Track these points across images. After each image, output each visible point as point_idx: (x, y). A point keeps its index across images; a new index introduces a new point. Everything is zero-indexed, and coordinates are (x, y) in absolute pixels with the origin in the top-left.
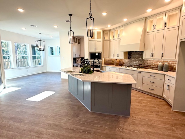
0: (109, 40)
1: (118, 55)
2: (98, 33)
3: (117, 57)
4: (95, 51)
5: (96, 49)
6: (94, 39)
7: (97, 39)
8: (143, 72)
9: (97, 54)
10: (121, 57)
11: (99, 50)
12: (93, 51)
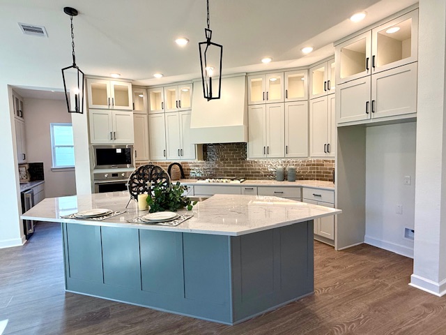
0: (149, 113)
1: (180, 152)
2: (118, 91)
3: (179, 158)
4: (111, 142)
5: (113, 135)
6: (107, 107)
7: (115, 107)
8: (257, 186)
9: (119, 151)
10: (190, 157)
11: (125, 138)
12: (104, 141)
